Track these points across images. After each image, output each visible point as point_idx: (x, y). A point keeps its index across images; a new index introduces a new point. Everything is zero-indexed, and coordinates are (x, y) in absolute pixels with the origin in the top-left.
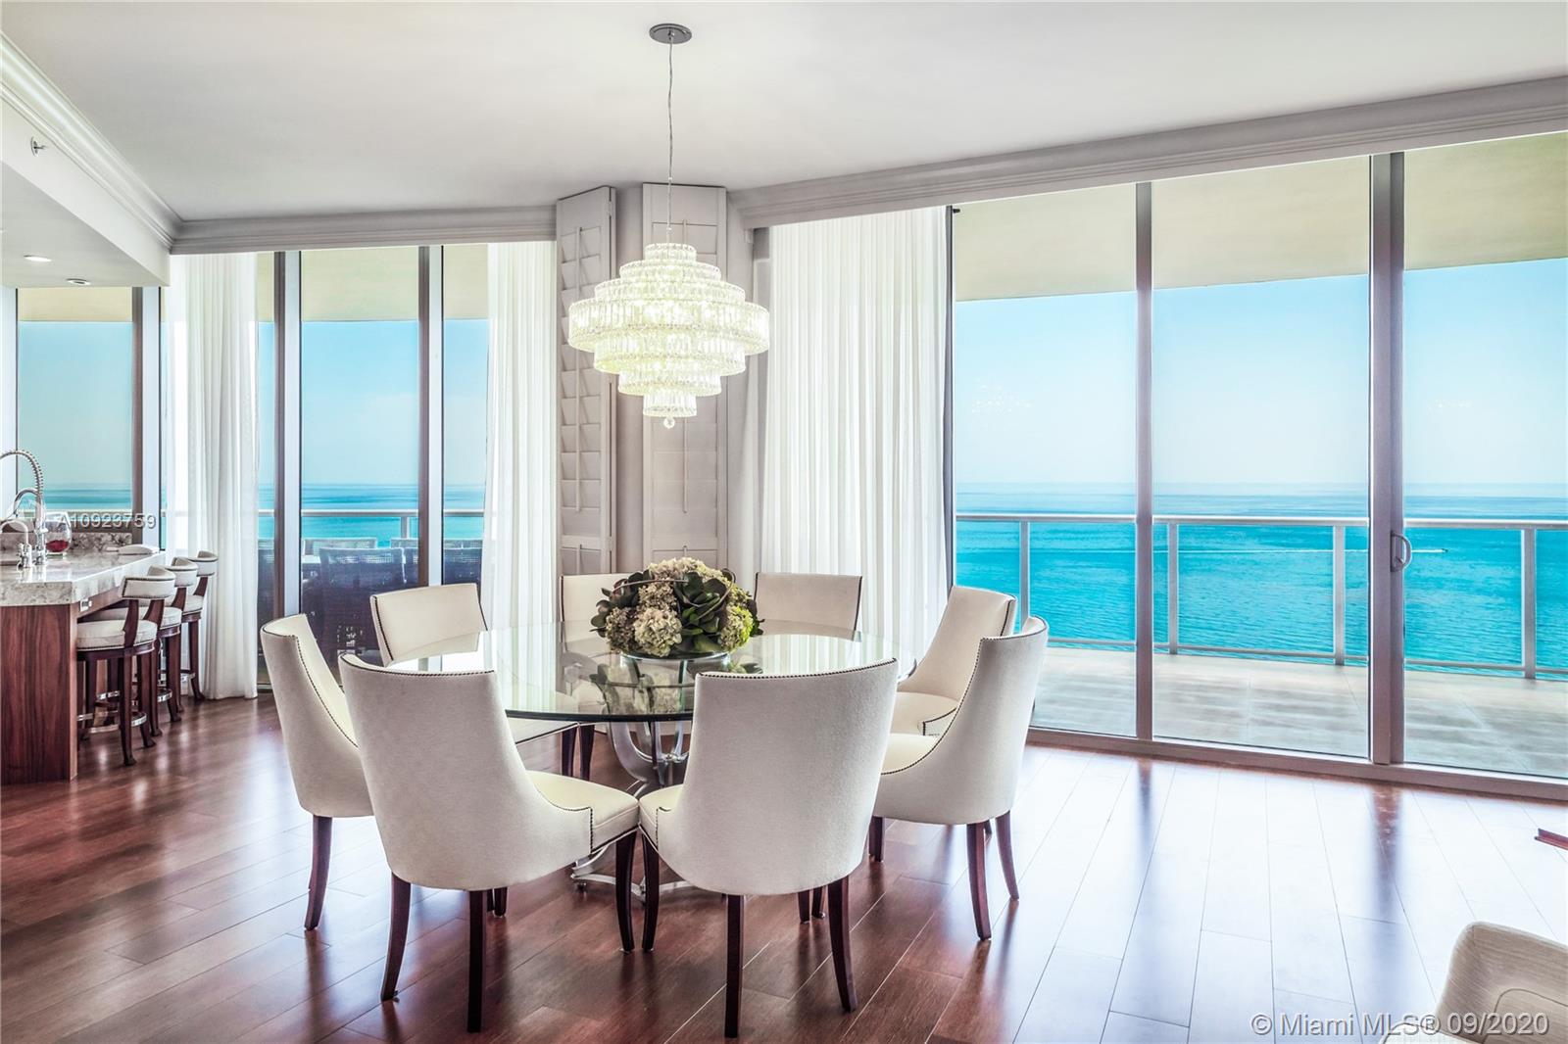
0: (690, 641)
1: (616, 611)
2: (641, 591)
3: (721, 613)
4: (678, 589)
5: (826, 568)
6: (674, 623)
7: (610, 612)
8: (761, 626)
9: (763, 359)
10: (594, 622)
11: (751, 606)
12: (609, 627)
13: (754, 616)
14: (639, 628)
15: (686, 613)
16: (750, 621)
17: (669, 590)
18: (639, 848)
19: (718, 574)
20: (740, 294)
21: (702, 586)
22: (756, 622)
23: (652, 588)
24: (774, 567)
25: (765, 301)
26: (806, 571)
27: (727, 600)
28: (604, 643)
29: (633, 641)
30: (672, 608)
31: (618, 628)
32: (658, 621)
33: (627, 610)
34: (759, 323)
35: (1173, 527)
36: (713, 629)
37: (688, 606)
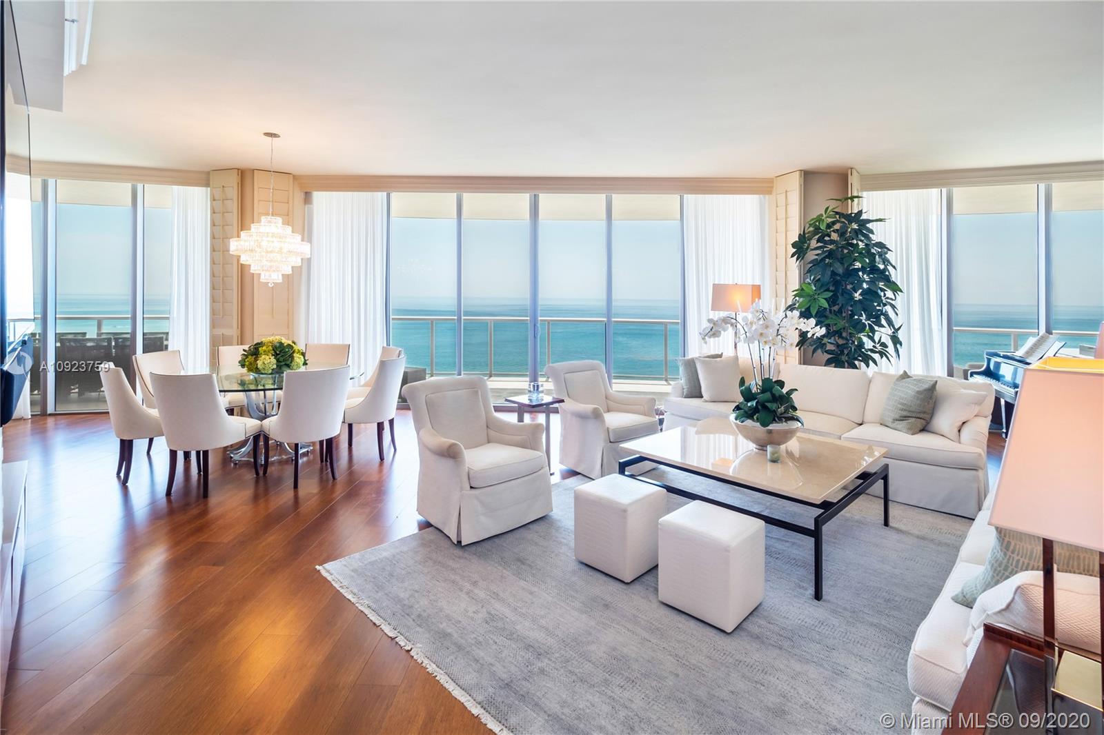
0: (279, 367)
1: (250, 357)
2: (260, 349)
3: (292, 357)
4: (275, 348)
5: (337, 341)
6: (273, 360)
7: (247, 357)
8: (307, 362)
9: (309, 260)
10: (239, 362)
11: (303, 354)
12: (247, 363)
13: (304, 358)
14: (260, 363)
15: (278, 357)
16: (303, 360)
17: (271, 348)
18: (262, 438)
19: (290, 343)
20: (299, 237)
21: (284, 346)
22: (305, 360)
23: (264, 348)
24: (314, 341)
25: (310, 240)
26: (329, 342)
27: (294, 352)
28: (245, 370)
29: (257, 368)
30: (273, 355)
31: (251, 364)
32: (267, 361)
33: (254, 356)
34: (305, 249)
35: (491, 322)
36: (288, 363)
37: (279, 354)
